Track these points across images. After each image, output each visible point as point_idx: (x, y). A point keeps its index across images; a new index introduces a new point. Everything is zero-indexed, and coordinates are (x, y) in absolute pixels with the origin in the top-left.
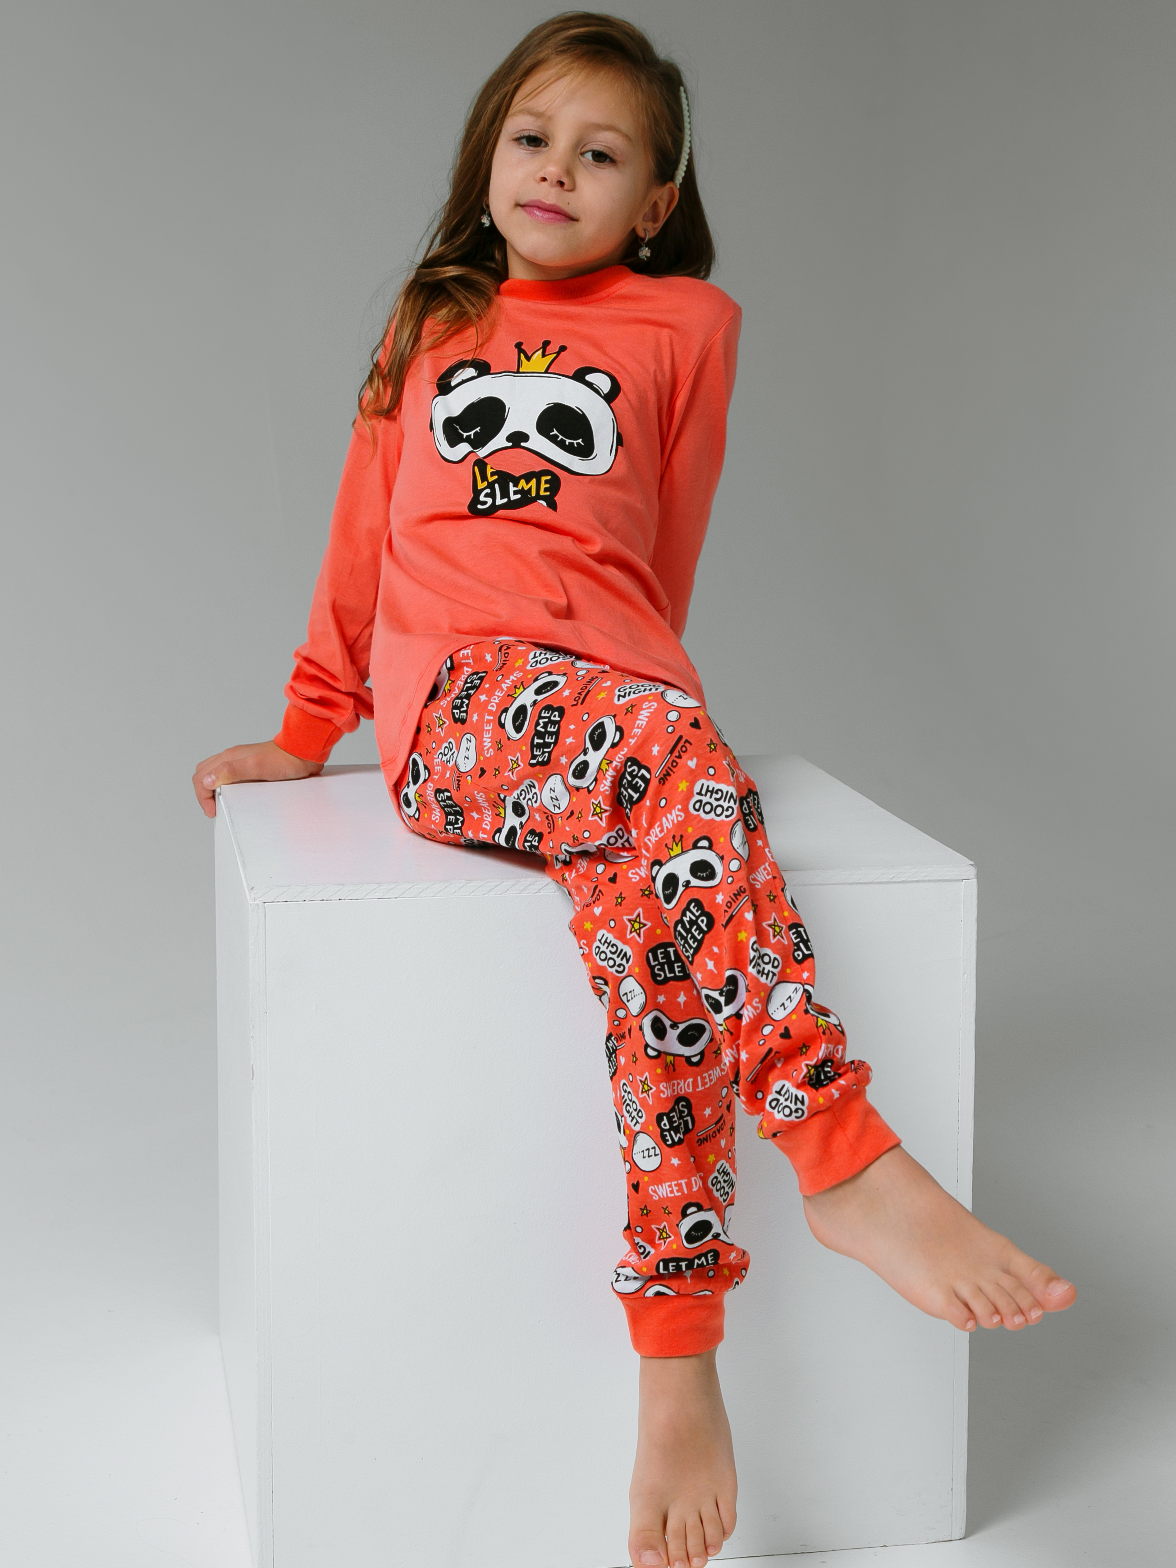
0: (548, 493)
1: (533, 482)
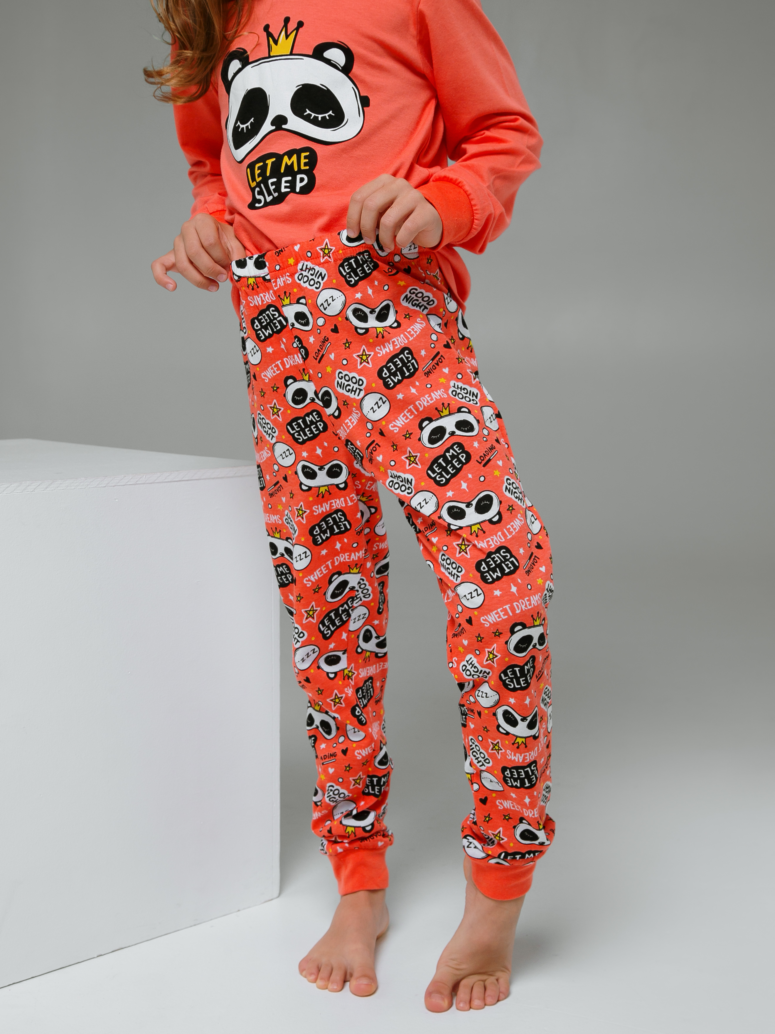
0: (308, 168)
1: (294, 158)
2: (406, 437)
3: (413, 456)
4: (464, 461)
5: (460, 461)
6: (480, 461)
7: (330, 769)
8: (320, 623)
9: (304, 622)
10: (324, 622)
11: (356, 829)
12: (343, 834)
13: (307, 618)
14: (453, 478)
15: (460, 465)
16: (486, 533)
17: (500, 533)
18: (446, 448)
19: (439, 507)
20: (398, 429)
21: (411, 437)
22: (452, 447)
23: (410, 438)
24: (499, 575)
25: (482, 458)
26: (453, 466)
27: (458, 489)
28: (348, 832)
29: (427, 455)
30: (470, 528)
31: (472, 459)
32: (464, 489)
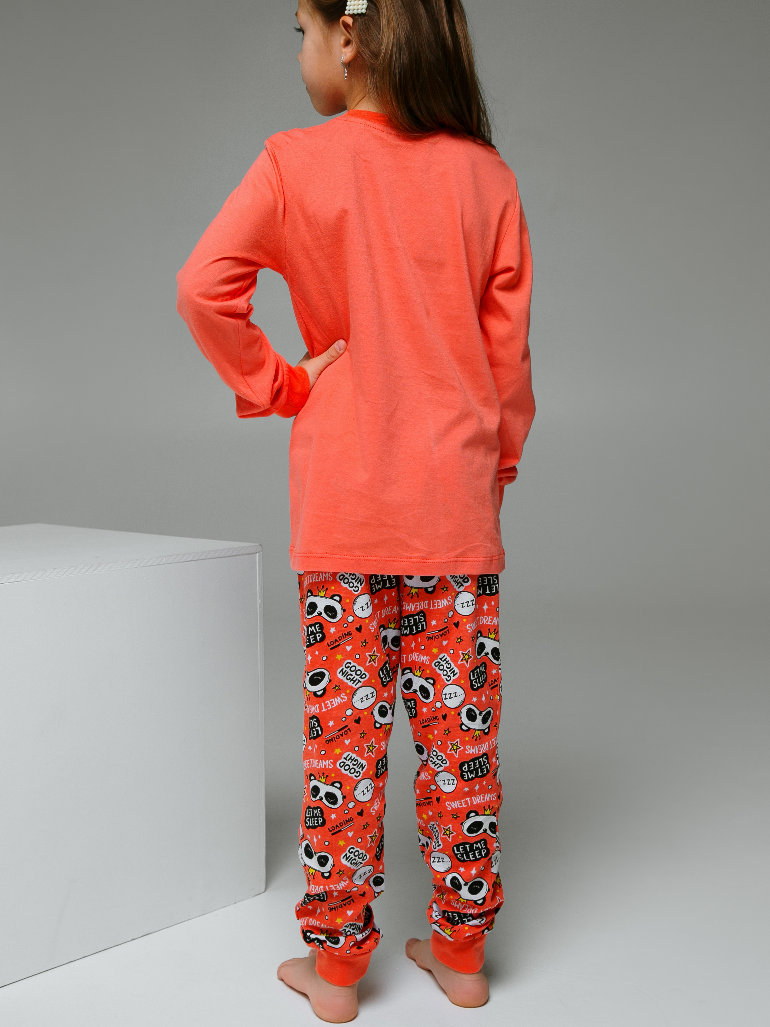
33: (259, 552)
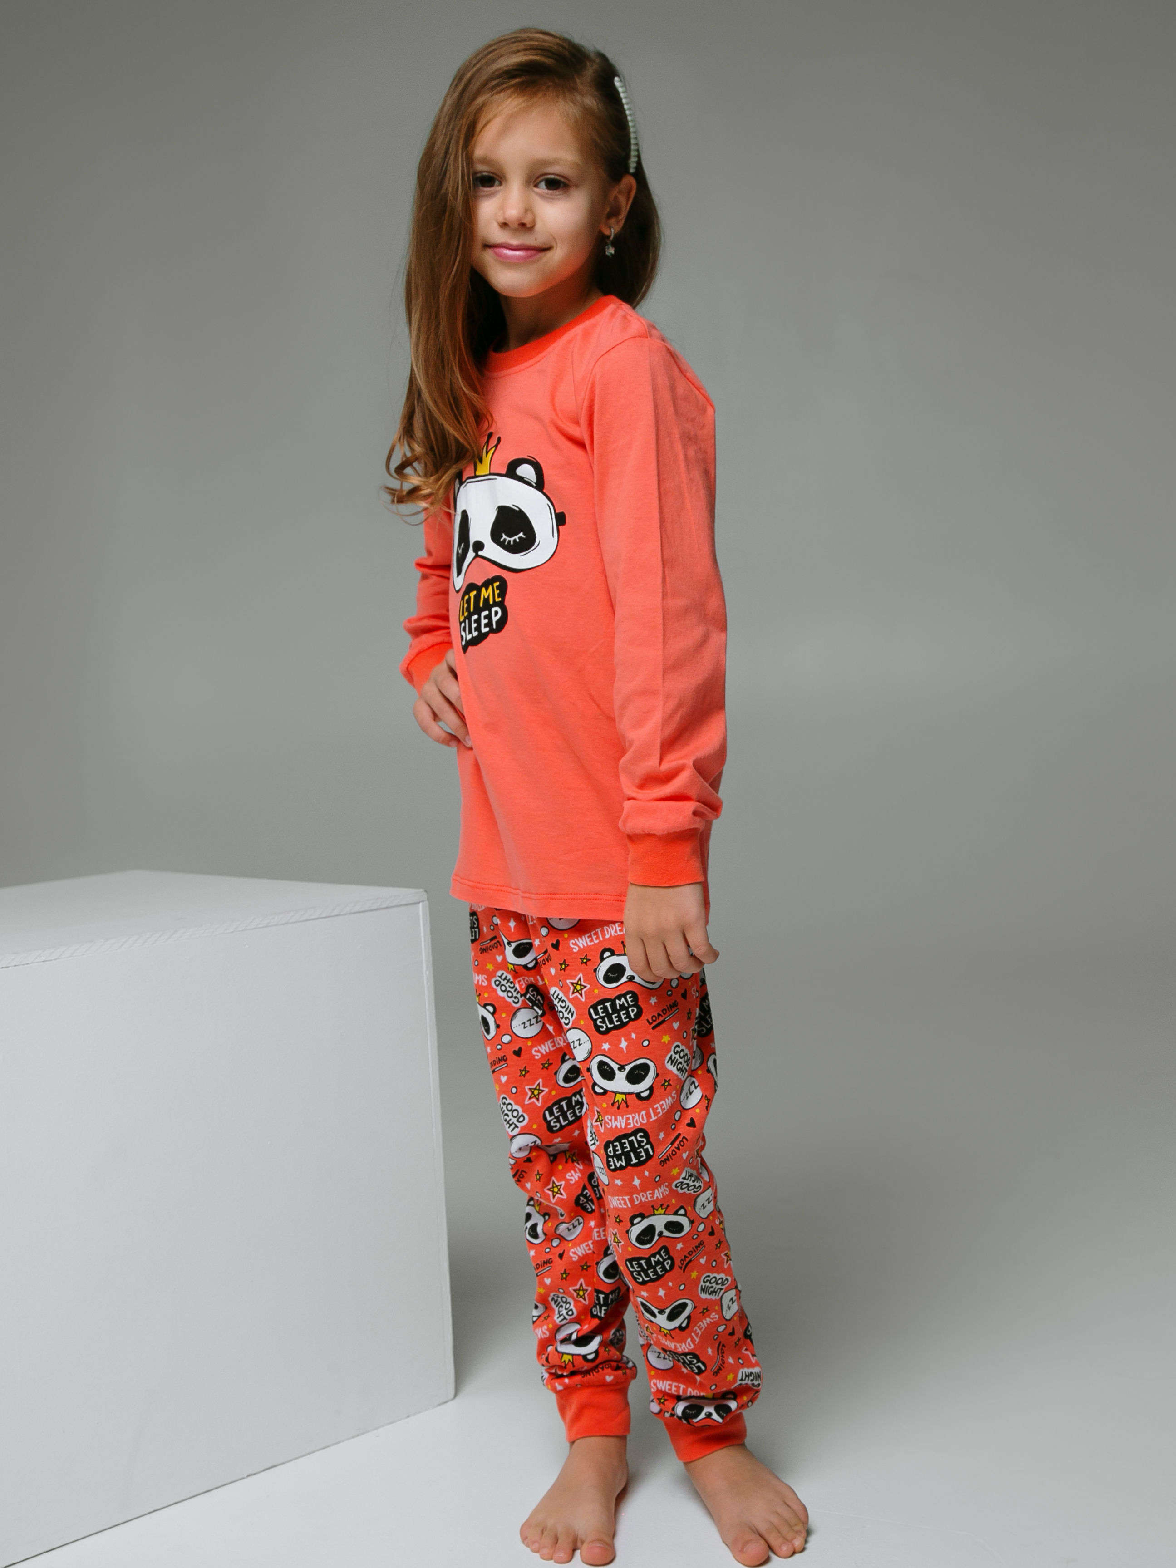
2: (583, 961)
3: (581, 985)
4: (633, 1017)
5: (628, 1015)
6: (651, 1021)
7: (546, 1280)
8: (547, 1109)
9: (526, 1102)
10: (553, 1110)
11: (574, 1357)
12: (558, 1363)
13: (530, 1098)
14: (614, 1030)
15: (627, 1020)
16: (629, 1108)
17: (644, 1112)
18: (618, 994)
19: (591, 1055)
20: (577, 949)
21: (588, 963)
22: (624, 995)
23: (586, 965)
24: (624, 1164)
25: (654, 1019)
26: (619, 1017)
27: (615, 1044)
28: (565, 1361)
29: (596, 991)
30: (614, 1094)
31: (642, 1017)
32: (622, 1049)
33: (423, 901)
